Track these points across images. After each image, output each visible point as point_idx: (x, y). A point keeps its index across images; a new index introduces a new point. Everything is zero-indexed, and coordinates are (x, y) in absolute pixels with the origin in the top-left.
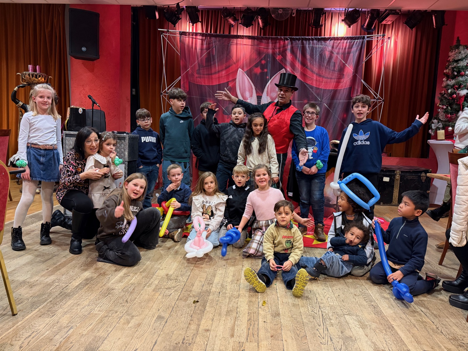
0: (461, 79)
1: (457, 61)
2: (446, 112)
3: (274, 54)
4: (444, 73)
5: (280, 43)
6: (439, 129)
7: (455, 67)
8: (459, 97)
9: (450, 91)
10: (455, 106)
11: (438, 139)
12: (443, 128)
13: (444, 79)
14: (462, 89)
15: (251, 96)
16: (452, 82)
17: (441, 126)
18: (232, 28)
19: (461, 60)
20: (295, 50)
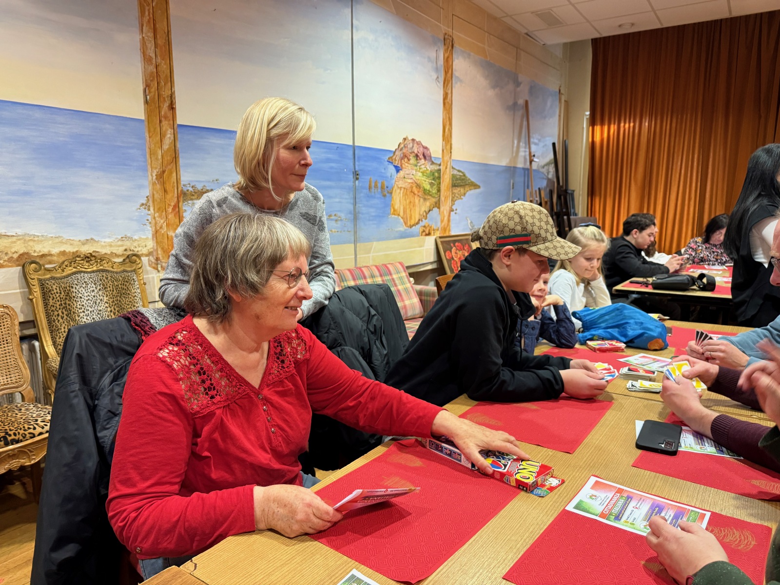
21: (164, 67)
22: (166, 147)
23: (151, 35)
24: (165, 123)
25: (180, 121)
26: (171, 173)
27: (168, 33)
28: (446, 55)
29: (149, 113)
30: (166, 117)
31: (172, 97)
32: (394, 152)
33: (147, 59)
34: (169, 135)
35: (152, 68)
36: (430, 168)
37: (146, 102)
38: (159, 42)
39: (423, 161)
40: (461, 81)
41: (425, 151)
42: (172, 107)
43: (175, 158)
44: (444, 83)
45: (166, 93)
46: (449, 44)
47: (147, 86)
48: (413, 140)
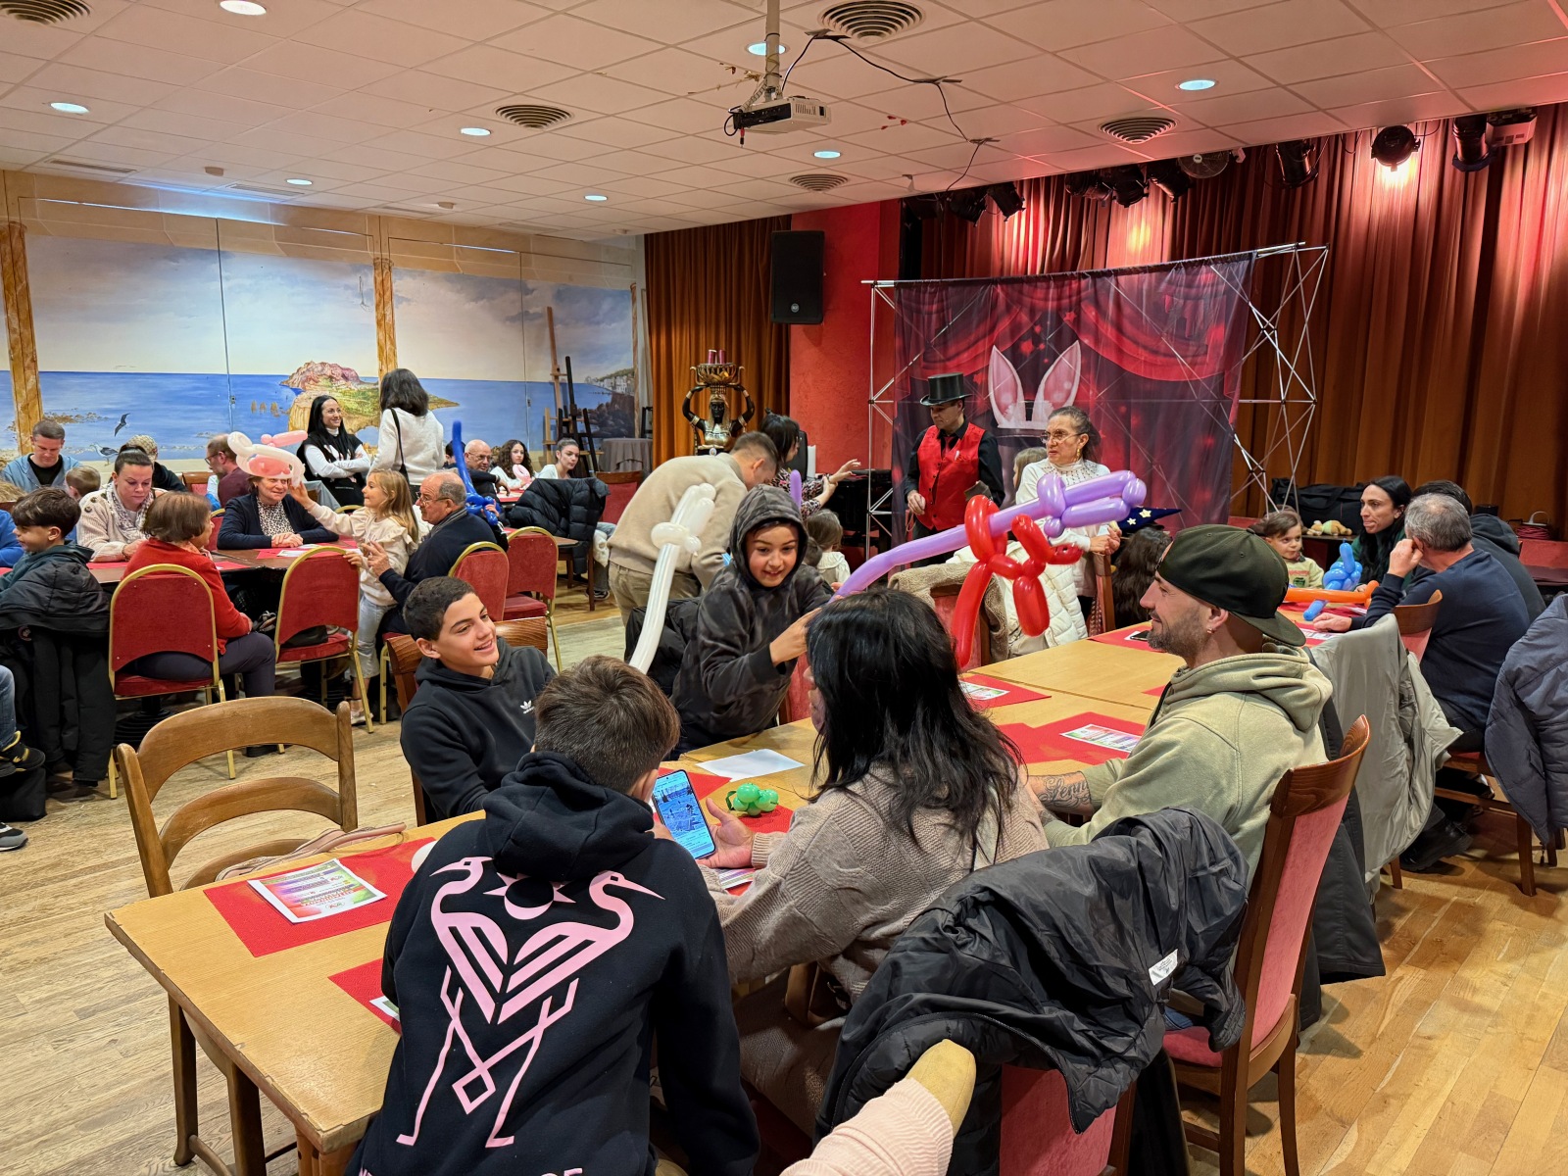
3: (1059, 310)
5: (1070, 284)
15: (1015, 400)
20: (1101, 298)
21: (26, 333)
22: (29, 387)
23: (15, 314)
24: (28, 372)
25: (40, 369)
26: (34, 405)
27: (30, 311)
28: (379, 279)
29: (14, 367)
30: (29, 368)
31: (34, 351)
32: (291, 377)
33: (11, 330)
34: (32, 380)
35: (16, 336)
36: (355, 387)
37: (11, 359)
38: (22, 317)
39: (343, 382)
40: (408, 300)
41: (347, 373)
42: (34, 361)
43: (38, 395)
44: (377, 306)
45: (28, 351)
46: (382, 267)
47: (12, 348)
48: (323, 364)
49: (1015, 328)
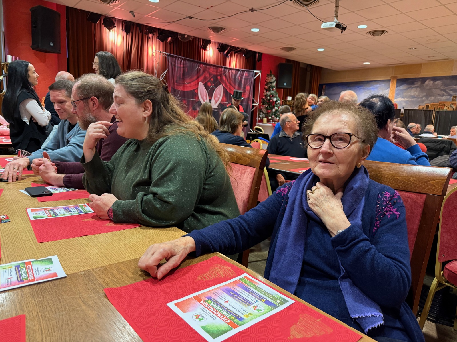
0: (272, 92)
1: (271, 83)
2: (267, 109)
4: (264, 88)
5: (219, 69)
6: (264, 118)
7: (271, 86)
8: (273, 101)
9: (268, 98)
10: (271, 106)
11: (264, 123)
12: (266, 117)
13: (265, 91)
14: (274, 98)
15: (206, 99)
16: (269, 93)
17: (264, 116)
18: (149, 39)
19: (274, 82)
49: (205, 78)
